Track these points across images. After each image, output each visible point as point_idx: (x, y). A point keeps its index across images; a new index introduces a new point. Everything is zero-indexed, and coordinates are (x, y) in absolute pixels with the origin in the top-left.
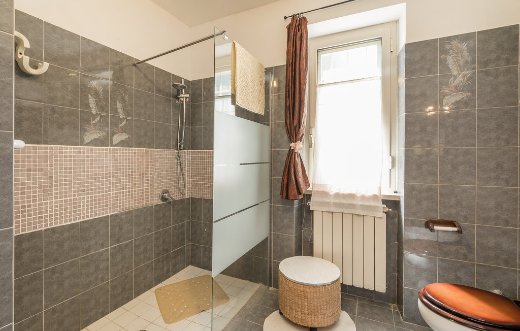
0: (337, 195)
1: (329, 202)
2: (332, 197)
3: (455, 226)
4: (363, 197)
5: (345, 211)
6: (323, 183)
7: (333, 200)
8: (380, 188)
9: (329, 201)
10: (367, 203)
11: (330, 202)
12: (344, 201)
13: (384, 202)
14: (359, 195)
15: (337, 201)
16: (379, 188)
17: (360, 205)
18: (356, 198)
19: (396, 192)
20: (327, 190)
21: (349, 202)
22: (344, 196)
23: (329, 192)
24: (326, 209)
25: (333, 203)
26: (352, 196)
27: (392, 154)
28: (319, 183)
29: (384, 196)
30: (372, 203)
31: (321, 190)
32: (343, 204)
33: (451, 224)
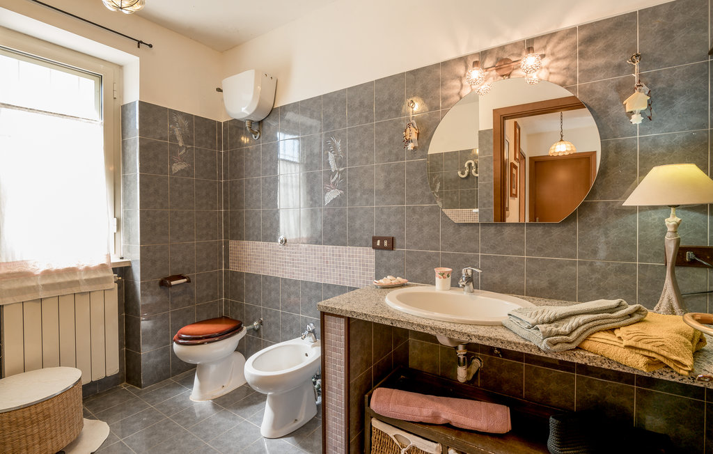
0: (47, 273)
1: (33, 286)
2: (39, 277)
3: (184, 278)
4: (87, 270)
5: (64, 292)
6: (18, 260)
7: (41, 282)
8: (109, 256)
9: (34, 284)
10: (93, 276)
11: (38, 285)
12: (61, 280)
13: (115, 270)
14: (81, 268)
15: (48, 281)
16: (107, 255)
17: (85, 280)
18: (78, 273)
19: (122, 258)
20: (29, 269)
21: (68, 279)
22: (59, 273)
23: (31, 271)
24: (29, 297)
25: (43, 285)
26: (72, 271)
27: (116, 216)
28: (10, 260)
29: (113, 263)
30: (101, 275)
31: (16, 270)
32: (59, 284)
33: (181, 277)
